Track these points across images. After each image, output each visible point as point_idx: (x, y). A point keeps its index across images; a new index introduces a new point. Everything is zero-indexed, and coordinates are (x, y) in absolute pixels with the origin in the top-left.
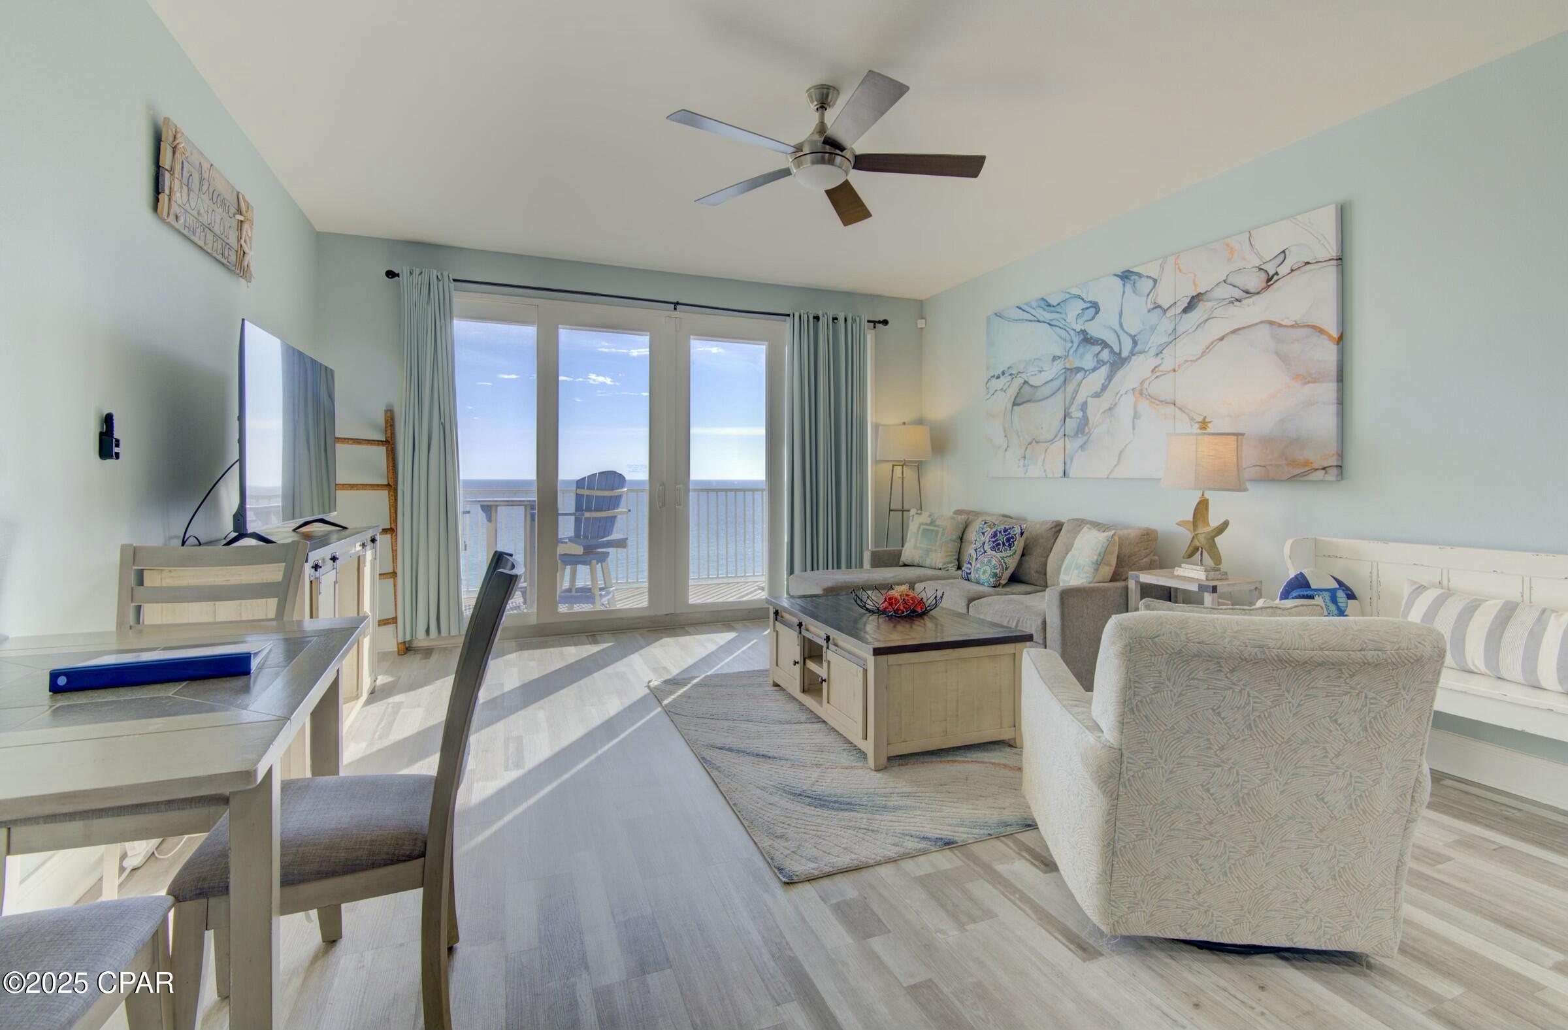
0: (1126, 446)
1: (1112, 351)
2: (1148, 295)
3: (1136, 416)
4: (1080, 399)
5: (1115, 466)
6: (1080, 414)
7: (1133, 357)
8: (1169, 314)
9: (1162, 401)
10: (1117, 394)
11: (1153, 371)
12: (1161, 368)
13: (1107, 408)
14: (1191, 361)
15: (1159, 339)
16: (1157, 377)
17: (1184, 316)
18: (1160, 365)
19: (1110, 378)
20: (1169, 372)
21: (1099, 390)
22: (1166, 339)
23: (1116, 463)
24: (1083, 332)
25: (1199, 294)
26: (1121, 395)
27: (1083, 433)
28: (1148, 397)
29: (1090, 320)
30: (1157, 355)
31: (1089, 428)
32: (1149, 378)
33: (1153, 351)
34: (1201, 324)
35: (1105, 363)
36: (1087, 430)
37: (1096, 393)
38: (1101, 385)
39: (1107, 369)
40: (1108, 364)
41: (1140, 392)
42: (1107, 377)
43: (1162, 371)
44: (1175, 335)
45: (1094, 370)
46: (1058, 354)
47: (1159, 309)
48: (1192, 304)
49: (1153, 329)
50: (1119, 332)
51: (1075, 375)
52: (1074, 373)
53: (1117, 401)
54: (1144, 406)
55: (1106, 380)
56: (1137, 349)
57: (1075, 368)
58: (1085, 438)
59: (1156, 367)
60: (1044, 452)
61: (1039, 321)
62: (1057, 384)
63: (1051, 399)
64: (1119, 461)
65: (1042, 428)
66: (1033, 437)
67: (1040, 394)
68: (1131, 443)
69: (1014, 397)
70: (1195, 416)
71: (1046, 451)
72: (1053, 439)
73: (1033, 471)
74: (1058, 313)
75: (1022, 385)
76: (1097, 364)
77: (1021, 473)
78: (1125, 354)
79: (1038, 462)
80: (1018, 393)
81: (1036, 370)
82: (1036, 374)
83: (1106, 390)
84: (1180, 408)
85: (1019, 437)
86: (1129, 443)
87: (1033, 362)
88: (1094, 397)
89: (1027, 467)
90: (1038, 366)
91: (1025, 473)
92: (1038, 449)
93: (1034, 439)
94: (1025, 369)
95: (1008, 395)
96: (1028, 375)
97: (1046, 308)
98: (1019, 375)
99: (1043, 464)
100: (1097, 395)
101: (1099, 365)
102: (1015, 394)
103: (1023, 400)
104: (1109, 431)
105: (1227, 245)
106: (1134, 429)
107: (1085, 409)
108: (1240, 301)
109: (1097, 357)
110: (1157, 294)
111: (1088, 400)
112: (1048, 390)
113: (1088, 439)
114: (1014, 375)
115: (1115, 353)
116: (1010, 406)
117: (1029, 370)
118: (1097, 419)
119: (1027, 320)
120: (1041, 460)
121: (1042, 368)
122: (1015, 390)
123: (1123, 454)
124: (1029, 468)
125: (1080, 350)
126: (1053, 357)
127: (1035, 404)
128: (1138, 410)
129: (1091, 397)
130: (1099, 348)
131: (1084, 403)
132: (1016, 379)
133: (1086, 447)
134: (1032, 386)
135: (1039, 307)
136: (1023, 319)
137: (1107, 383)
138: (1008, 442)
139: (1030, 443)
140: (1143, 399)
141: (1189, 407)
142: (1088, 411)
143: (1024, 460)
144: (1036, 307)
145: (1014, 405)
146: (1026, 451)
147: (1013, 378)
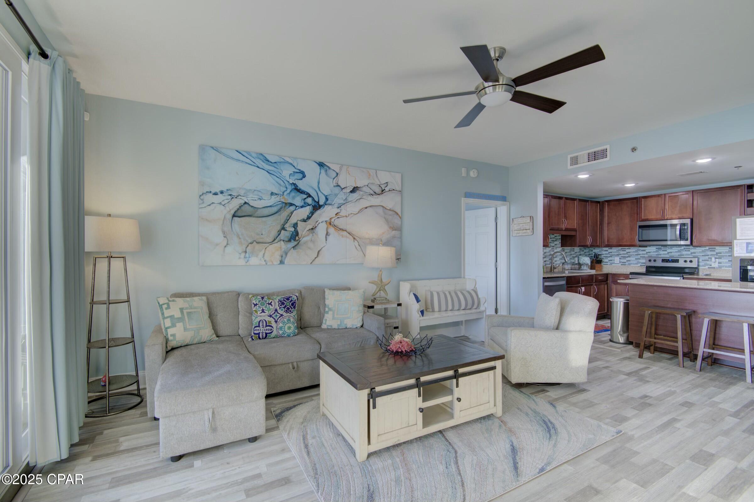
0: (322, 248)
1: (313, 199)
2: (334, 179)
3: (327, 234)
4: (293, 220)
5: (316, 258)
6: (293, 229)
7: (326, 206)
8: (344, 191)
9: (341, 229)
10: (317, 222)
11: (336, 214)
12: (340, 214)
13: (311, 228)
14: (354, 214)
15: (338, 201)
16: (338, 218)
17: (352, 194)
18: (340, 212)
19: (312, 213)
20: (344, 217)
21: (305, 218)
22: (342, 202)
23: (316, 256)
24: (294, 184)
25: (357, 187)
26: (319, 223)
27: (295, 240)
28: (334, 226)
29: (300, 180)
30: (338, 208)
31: (299, 237)
32: (334, 217)
33: (336, 205)
34: (358, 199)
35: (309, 205)
36: (297, 238)
37: (304, 219)
38: (307, 216)
39: (311, 208)
40: (311, 206)
41: (330, 223)
42: (311, 212)
44: (346, 202)
45: (302, 207)
46: (275, 191)
47: (339, 187)
48: (355, 190)
49: (336, 195)
50: (317, 191)
51: (289, 207)
52: (288, 206)
53: (317, 225)
54: (332, 230)
55: (310, 214)
56: (328, 202)
57: (289, 203)
58: (296, 243)
59: (338, 213)
60: (264, 249)
61: (258, 167)
62: (275, 209)
63: (270, 217)
64: (318, 256)
65: (262, 234)
66: (254, 240)
67: (260, 213)
68: (325, 247)
69: (235, 211)
70: (355, 237)
71: (266, 248)
72: (271, 241)
73: (254, 261)
74: (275, 167)
75: (242, 204)
76: (304, 204)
77: (242, 262)
78: (321, 203)
79: (258, 255)
80: (238, 209)
81: (256, 197)
82: (256, 200)
83: (310, 218)
84: (349, 233)
85: (240, 238)
86: (324, 247)
87: (253, 192)
88: (302, 221)
89: (248, 258)
90: (258, 195)
91: (246, 262)
92: (257, 246)
93: (255, 241)
94: (245, 194)
95: (228, 209)
96: (248, 199)
97: (265, 161)
98: (240, 197)
99: (263, 257)
100: (304, 221)
101: (305, 205)
102: (236, 209)
103: (243, 214)
104: (312, 240)
105: (368, 172)
106: (326, 240)
107: (296, 227)
108: (373, 195)
109: (304, 201)
110: (338, 180)
111: (298, 222)
112: (267, 212)
113: (298, 243)
114: (234, 196)
115: (315, 201)
116: (229, 216)
117: (250, 196)
118: (304, 233)
119: (246, 163)
120: (261, 254)
121: (262, 197)
122: (235, 207)
123: (320, 252)
124: (250, 259)
125: (293, 194)
126: (271, 192)
127: (254, 218)
128: (328, 231)
129: (300, 221)
130: (305, 196)
131: (295, 223)
132: (236, 199)
133: (296, 247)
134: (252, 206)
135: (258, 158)
136: (242, 161)
137: (310, 215)
138: (228, 241)
139: (251, 243)
140: (331, 227)
141: (353, 233)
142: (298, 228)
143: (246, 254)
144: (256, 158)
145: (234, 216)
146: (246, 248)
147: (233, 198)
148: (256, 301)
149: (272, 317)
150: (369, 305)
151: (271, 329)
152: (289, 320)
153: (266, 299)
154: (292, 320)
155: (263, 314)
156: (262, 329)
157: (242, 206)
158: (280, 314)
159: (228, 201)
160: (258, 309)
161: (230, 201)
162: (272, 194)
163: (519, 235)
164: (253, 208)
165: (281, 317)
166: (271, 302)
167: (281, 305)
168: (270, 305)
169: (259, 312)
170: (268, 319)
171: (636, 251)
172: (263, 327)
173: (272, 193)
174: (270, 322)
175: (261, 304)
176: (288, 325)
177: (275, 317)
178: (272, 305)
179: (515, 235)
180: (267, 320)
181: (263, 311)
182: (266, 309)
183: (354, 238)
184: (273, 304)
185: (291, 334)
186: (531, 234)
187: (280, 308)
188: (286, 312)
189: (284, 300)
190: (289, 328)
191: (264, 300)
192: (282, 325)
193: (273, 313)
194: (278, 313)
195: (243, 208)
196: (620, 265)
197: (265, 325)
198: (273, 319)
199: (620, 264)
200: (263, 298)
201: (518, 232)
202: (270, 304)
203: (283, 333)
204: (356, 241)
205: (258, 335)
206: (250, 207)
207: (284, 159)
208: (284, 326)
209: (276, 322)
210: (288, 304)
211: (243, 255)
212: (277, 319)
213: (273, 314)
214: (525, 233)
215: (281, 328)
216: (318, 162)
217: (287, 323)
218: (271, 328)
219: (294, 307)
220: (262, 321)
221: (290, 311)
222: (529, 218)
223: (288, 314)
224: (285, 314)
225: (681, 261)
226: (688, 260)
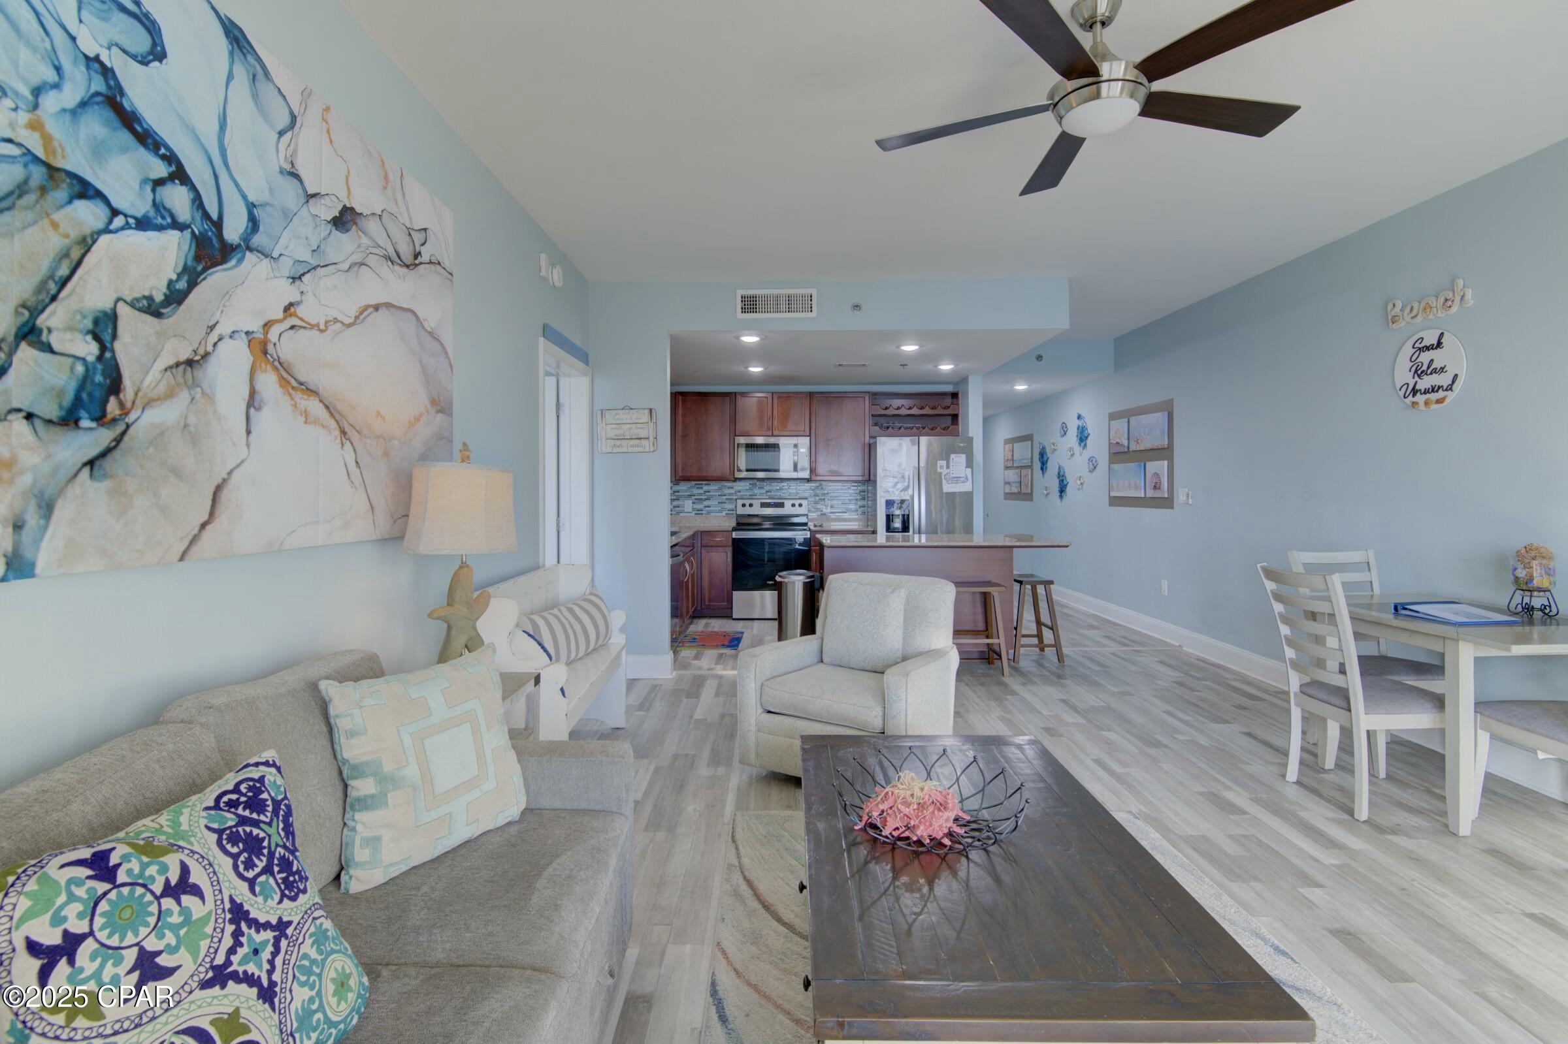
0: (230, 473)
1: (197, 200)
2: (281, 134)
3: (252, 400)
5: (203, 526)
6: (89, 348)
7: (248, 253)
8: (313, 207)
9: (301, 384)
10: (212, 328)
11: (285, 311)
12: (301, 311)
13: (183, 358)
14: (342, 323)
15: (295, 246)
16: (292, 327)
18: (298, 303)
19: (192, 276)
20: (312, 328)
21: (159, 297)
22: (307, 255)
23: (205, 517)
24: (105, 71)
25: (352, 210)
26: (219, 339)
27: (100, 418)
28: (277, 363)
29: (134, 57)
30: (294, 278)
31: (122, 405)
32: (278, 322)
33: (287, 266)
34: (355, 262)
35: (177, 225)
36: (112, 407)
38: (165, 283)
39: (186, 246)
40: (187, 233)
41: (261, 348)
42: (185, 268)
43: (302, 319)
44: (319, 260)
45: (143, 224)
47: (296, 182)
48: (344, 219)
49: (287, 217)
50: (224, 169)
51: (72, 200)
53: (210, 348)
54: (268, 383)
55: (179, 275)
56: (255, 241)
57: (70, 174)
58: (105, 436)
59: (290, 305)
64: (212, 514)
68: (242, 467)
70: (347, 429)
76: (152, 214)
78: (233, 231)
83: (180, 302)
84: (327, 407)
86: (238, 466)
88: (140, 310)
100: (153, 309)
101: (159, 220)
104: (186, 426)
105: (382, 162)
106: (248, 432)
107: (107, 337)
108: (393, 264)
109: (154, 191)
110: (295, 151)
111: (123, 310)
113: (118, 440)
115: (206, 216)
118: (149, 379)
123: (224, 495)
125: (97, 125)
128: (257, 388)
129: (132, 304)
130: (161, 169)
131: (105, 314)
133: (107, 463)
137: (182, 285)
140: (269, 367)
141: (340, 408)
142: (118, 346)
163: (620, 450)
171: (720, 489)
179: (609, 450)
183: (343, 433)
186: (652, 449)
196: (693, 514)
199: (694, 512)
201: (618, 443)
204: (348, 445)
214: (636, 446)
216: (221, 15)
222: (647, 412)
225: (788, 504)
226: (797, 502)
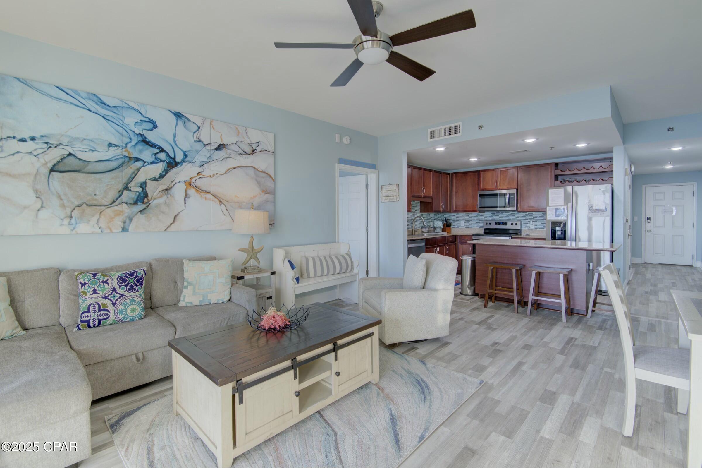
0: (179, 213)
1: (168, 155)
2: (194, 133)
3: (186, 196)
4: (141, 178)
5: (171, 224)
6: (140, 190)
7: (184, 163)
8: (207, 147)
9: (204, 191)
10: (173, 181)
11: (198, 174)
12: (203, 173)
13: (164, 189)
14: (220, 174)
15: (201, 158)
16: (200, 178)
17: (217, 152)
18: (202, 172)
19: (166, 171)
20: (207, 177)
21: (157, 177)
22: (205, 159)
23: (172, 222)
24: (142, 135)
25: (223, 144)
26: (176, 183)
27: (143, 203)
28: (195, 187)
29: (149, 130)
30: (200, 166)
31: (148, 200)
32: (195, 177)
33: (198, 163)
34: (225, 158)
35: (162, 161)
36: (146, 200)
37: (155, 178)
38: (159, 174)
39: (164, 165)
40: (165, 163)
41: (189, 184)
42: (165, 170)
43: (203, 175)
44: (210, 160)
45: (152, 163)
46: (114, 142)
47: (200, 143)
48: (220, 147)
49: (198, 152)
50: (173, 146)
51: (134, 163)
52: (132, 161)
53: (172, 186)
54: (192, 192)
56: (186, 160)
57: (134, 158)
58: (144, 206)
59: (199, 172)
60: (99, 214)
61: (89, 110)
62: (114, 164)
63: (107, 173)
64: (174, 222)
65: (95, 195)
66: (83, 201)
67: (90, 168)
69: (53, 164)
70: (222, 201)
71: (101, 212)
72: (109, 204)
73: (83, 228)
74: (114, 112)
75: (65, 156)
76: (155, 160)
77: (66, 230)
78: (178, 159)
79: (89, 221)
80: (59, 162)
81: (86, 148)
82: (86, 151)
83: (163, 177)
84: (214, 196)
85: (61, 199)
86: (182, 211)
87: (82, 141)
88: (152, 180)
89: (74, 226)
90: (90, 146)
91: (72, 230)
92: (88, 210)
93: (85, 203)
94: (70, 144)
95: (42, 161)
96: (74, 149)
97: (99, 103)
98: (61, 146)
99: (98, 223)
100: (155, 180)
101: (157, 161)
102: (55, 161)
103: (66, 169)
104: (165, 203)
105: (237, 128)
106: (185, 203)
107: (144, 187)
108: (242, 155)
109: (155, 156)
110: (200, 135)
111: (147, 181)
112: (102, 167)
113: (147, 207)
114: (52, 144)
115: (170, 157)
116: (47, 171)
117: (77, 146)
118: (155, 194)
119: (72, 103)
120: (94, 219)
121: (95, 148)
122: (55, 158)
123: (178, 217)
124: (77, 226)
125: (140, 147)
126: (108, 143)
127: (84, 175)
128: (188, 193)
129: (150, 180)
130: (157, 151)
131: (143, 182)
132: (55, 149)
133: (145, 211)
134: (80, 159)
135: (90, 99)
136: (66, 101)
137: (164, 173)
138: (42, 203)
139: (79, 206)
140: (192, 188)
141: (219, 196)
142: (147, 188)
143: (71, 219)
144: (86, 98)
145: (52, 170)
146: (72, 211)
147: (50, 147)
148: (84, 280)
149: (108, 299)
150: (238, 276)
151: (107, 314)
152: (133, 301)
153: (99, 277)
154: (137, 300)
155: (95, 295)
156: (92, 314)
157: (64, 158)
158: (119, 294)
159: (43, 150)
160: (87, 290)
161: (45, 151)
162: (110, 145)
163: (387, 201)
164: (81, 161)
165: (122, 298)
166: (108, 280)
167: (121, 283)
168: (105, 284)
169: (88, 294)
170: (102, 301)
171: (476, 216)
172: (95, 313)
173: (110, 143)
174: (105, 305)
175: (92, 283)
176: (131, 307)
177: (112, 299)
178: (108, 284)
179: (384, 201)
180: (100, 303)
181: (95, 292)
182: (100, 289)
183: (221, 202)
184: (109, 282)
185: (135, 318)
186: (397, 200)
187: (120, 287)
188: (129, 290)
189: (126, 276)
190: (133, 310)
191: (96, 277)
192: (123, 308)
193: (110, 293)
194: (117, 293)
195: (65, 161)
196: (464, 228)
197: (97, 309)
198: (109, 301)
200: (94, 275)
201: (386, 198)
202: (106, 282)
203: (124, 317)
204: (222, 205)
205: (87, 323)
206: (77, 160)
207: (126, 103)
208: (126, 309)
209: (114, 304)
210: (132, 281)
211: (66, 221)
212: (116, 301)
213: (110, 295)
214: (392, 199)
215: (121, 312)
216: (174, 112)
217: (130, 305)
218: (106, 312)
219: (141, 285)
220: (94, 305)
221: (135, 289)
222: (395, 185)
223: (132, 293)
224: (127, 294)
225: (509, 223)
226: (514, 223)
